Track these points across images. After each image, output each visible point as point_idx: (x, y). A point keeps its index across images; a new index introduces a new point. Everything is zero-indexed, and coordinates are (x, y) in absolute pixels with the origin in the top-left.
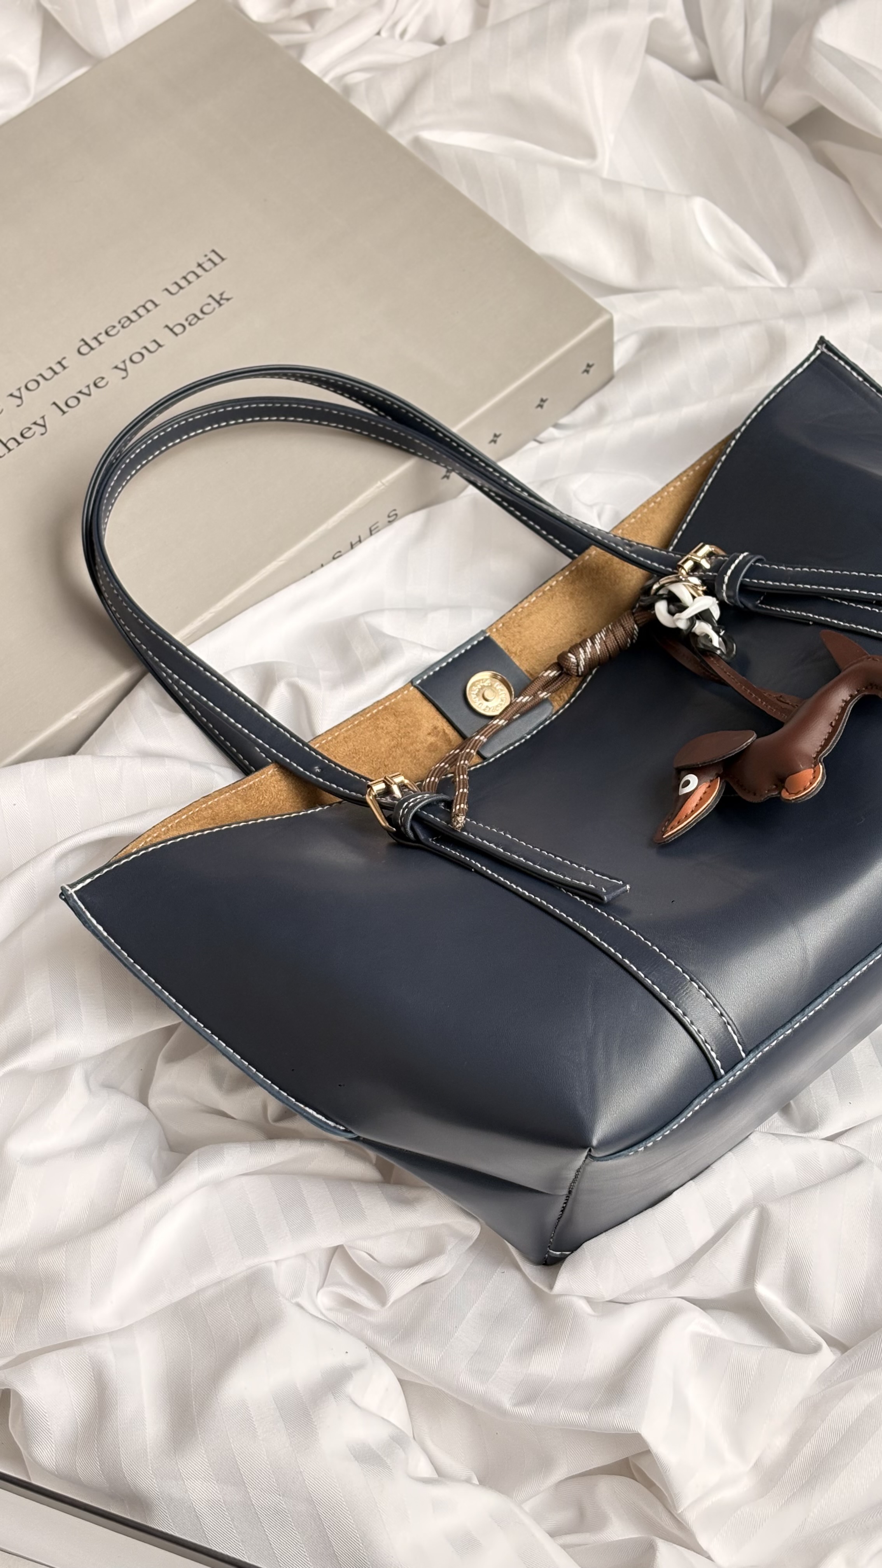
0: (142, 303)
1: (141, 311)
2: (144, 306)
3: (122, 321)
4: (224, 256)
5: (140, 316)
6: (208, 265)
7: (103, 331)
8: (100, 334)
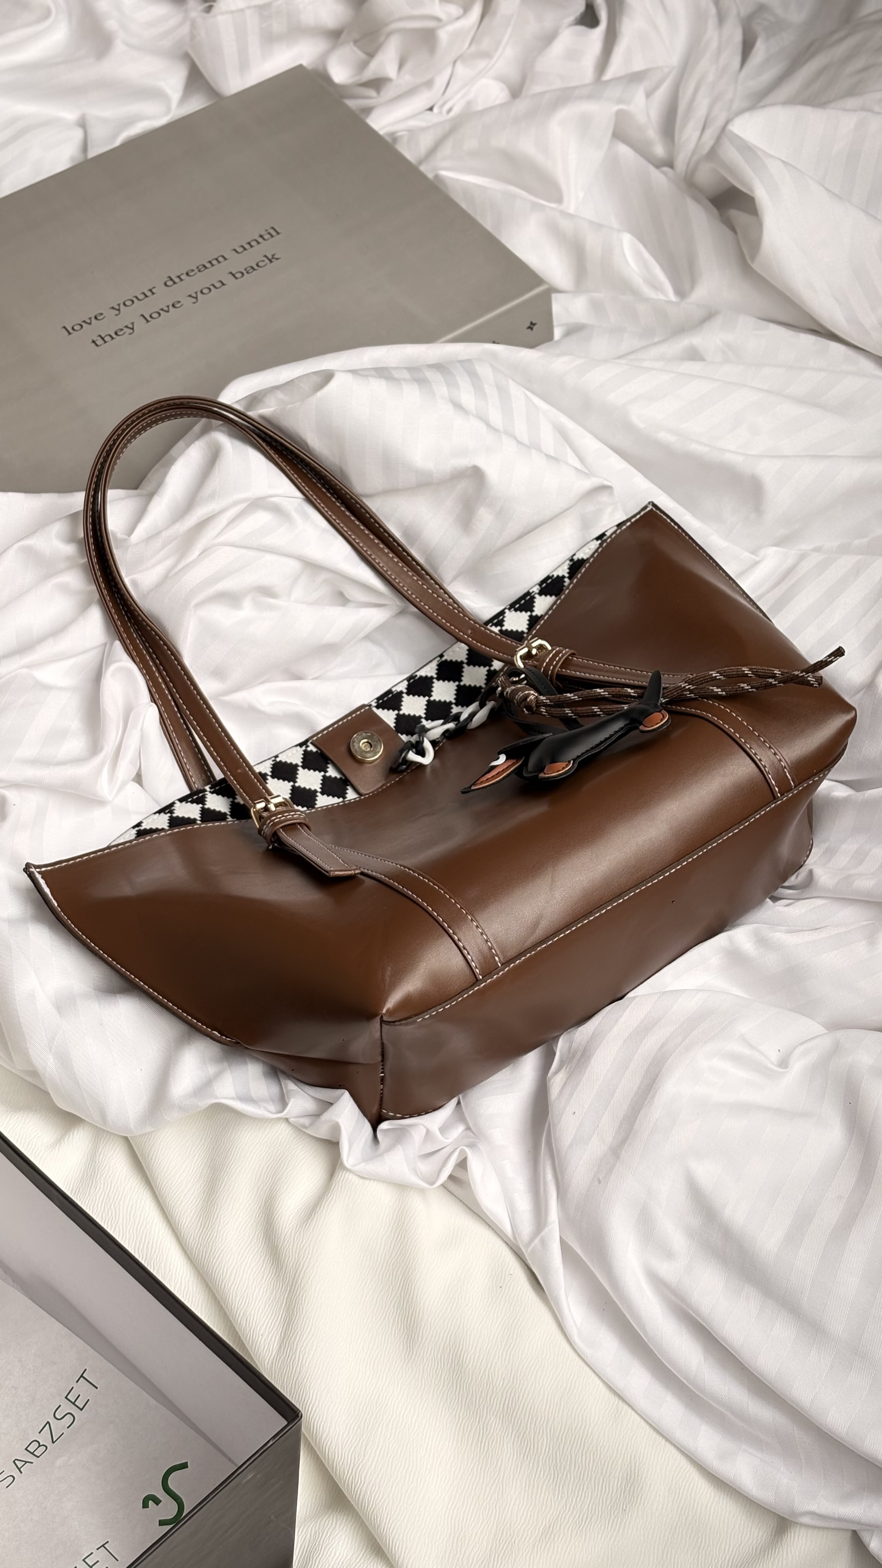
0: (216, 257)
1: (214, 262)
2: (217, 259)
3: (200, 267)
4: (279, 231)
5: (213, 265)
6: (267, 236)
7: (185, 272)
8: (182, 274)
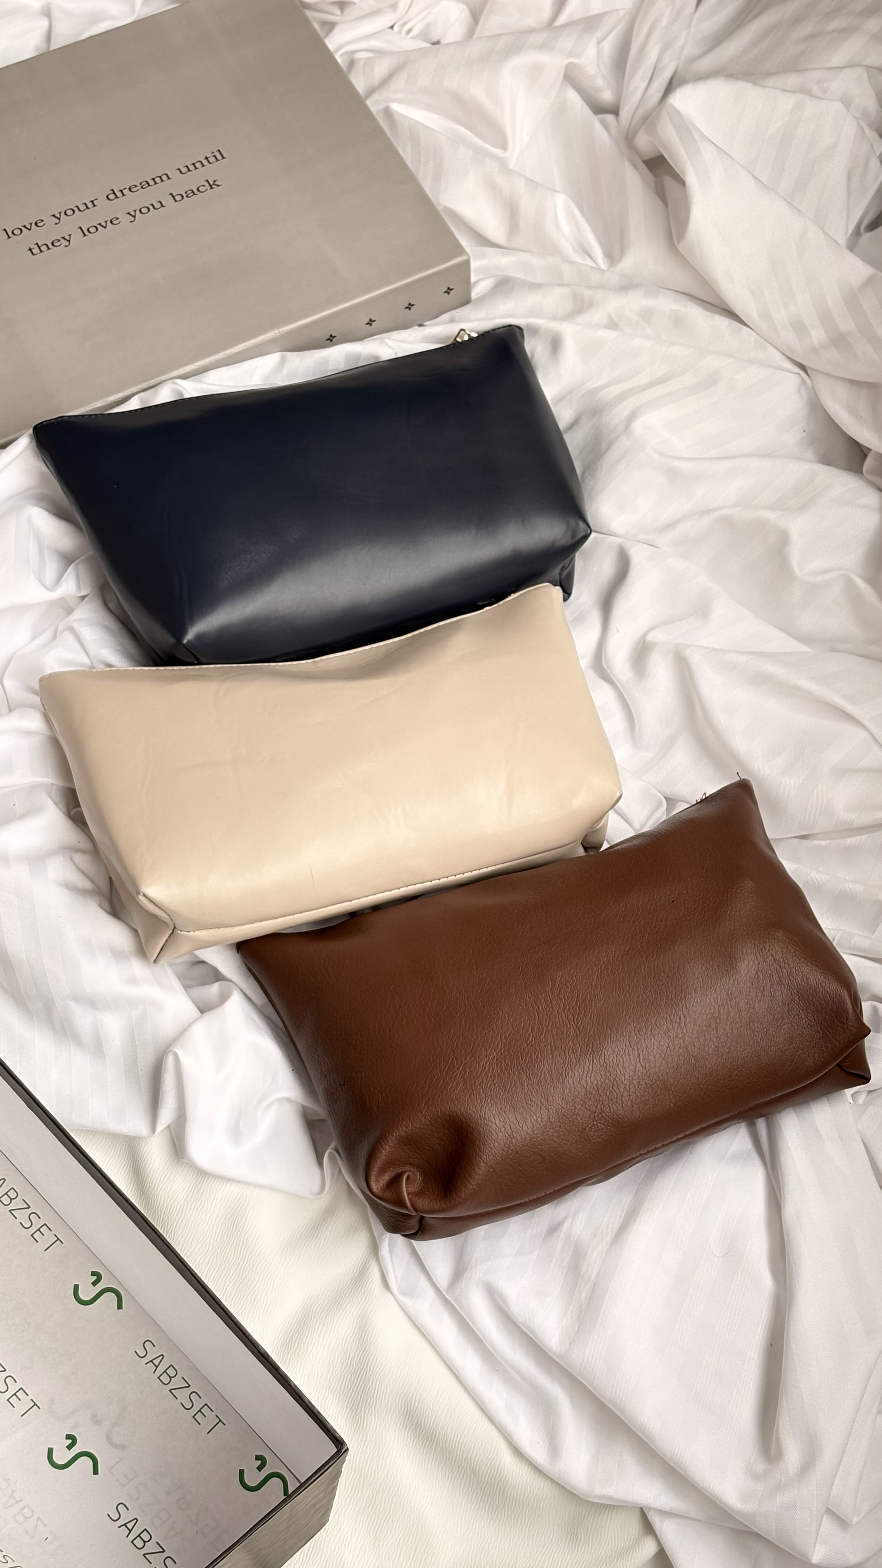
0: (160, 175)
1: (158, 180)
3: (143, 184)
4: (225, 156)
5: (156, 183)
6: (212, 159)
7: (128, 188)
8: (125, 189)
